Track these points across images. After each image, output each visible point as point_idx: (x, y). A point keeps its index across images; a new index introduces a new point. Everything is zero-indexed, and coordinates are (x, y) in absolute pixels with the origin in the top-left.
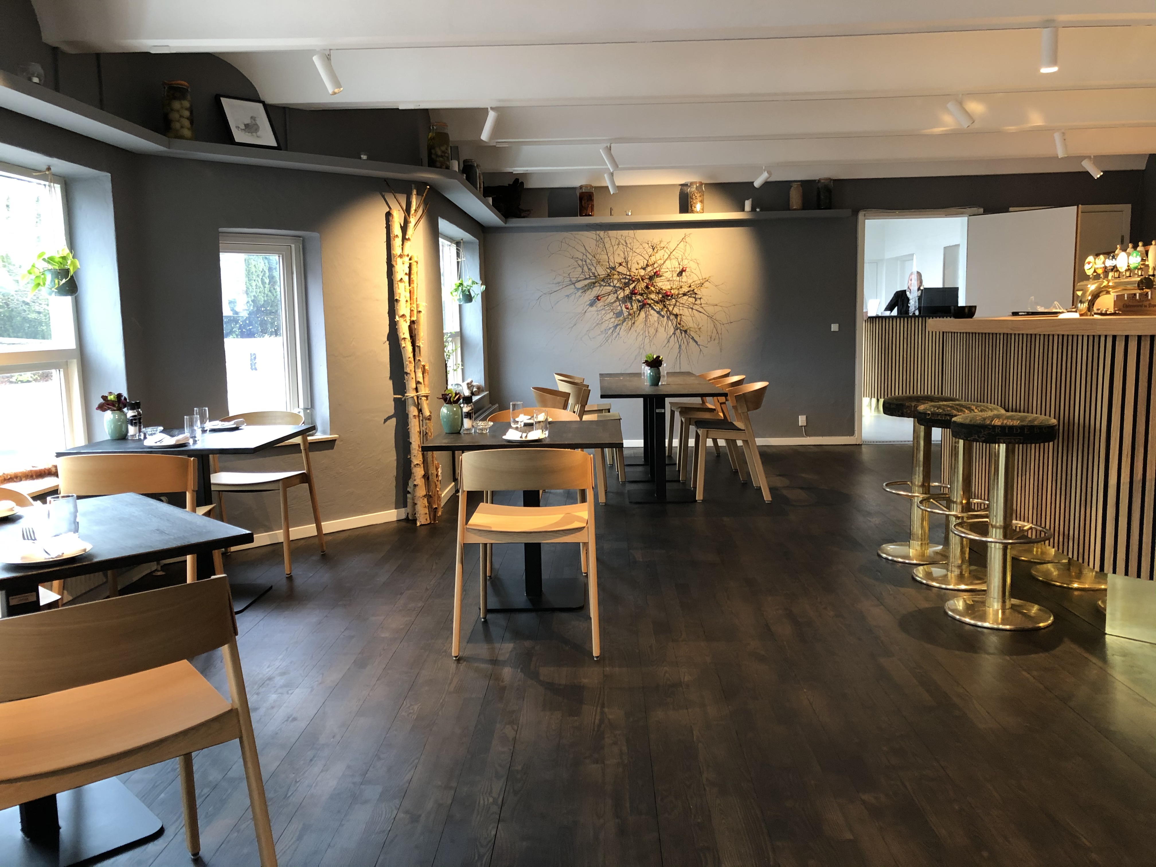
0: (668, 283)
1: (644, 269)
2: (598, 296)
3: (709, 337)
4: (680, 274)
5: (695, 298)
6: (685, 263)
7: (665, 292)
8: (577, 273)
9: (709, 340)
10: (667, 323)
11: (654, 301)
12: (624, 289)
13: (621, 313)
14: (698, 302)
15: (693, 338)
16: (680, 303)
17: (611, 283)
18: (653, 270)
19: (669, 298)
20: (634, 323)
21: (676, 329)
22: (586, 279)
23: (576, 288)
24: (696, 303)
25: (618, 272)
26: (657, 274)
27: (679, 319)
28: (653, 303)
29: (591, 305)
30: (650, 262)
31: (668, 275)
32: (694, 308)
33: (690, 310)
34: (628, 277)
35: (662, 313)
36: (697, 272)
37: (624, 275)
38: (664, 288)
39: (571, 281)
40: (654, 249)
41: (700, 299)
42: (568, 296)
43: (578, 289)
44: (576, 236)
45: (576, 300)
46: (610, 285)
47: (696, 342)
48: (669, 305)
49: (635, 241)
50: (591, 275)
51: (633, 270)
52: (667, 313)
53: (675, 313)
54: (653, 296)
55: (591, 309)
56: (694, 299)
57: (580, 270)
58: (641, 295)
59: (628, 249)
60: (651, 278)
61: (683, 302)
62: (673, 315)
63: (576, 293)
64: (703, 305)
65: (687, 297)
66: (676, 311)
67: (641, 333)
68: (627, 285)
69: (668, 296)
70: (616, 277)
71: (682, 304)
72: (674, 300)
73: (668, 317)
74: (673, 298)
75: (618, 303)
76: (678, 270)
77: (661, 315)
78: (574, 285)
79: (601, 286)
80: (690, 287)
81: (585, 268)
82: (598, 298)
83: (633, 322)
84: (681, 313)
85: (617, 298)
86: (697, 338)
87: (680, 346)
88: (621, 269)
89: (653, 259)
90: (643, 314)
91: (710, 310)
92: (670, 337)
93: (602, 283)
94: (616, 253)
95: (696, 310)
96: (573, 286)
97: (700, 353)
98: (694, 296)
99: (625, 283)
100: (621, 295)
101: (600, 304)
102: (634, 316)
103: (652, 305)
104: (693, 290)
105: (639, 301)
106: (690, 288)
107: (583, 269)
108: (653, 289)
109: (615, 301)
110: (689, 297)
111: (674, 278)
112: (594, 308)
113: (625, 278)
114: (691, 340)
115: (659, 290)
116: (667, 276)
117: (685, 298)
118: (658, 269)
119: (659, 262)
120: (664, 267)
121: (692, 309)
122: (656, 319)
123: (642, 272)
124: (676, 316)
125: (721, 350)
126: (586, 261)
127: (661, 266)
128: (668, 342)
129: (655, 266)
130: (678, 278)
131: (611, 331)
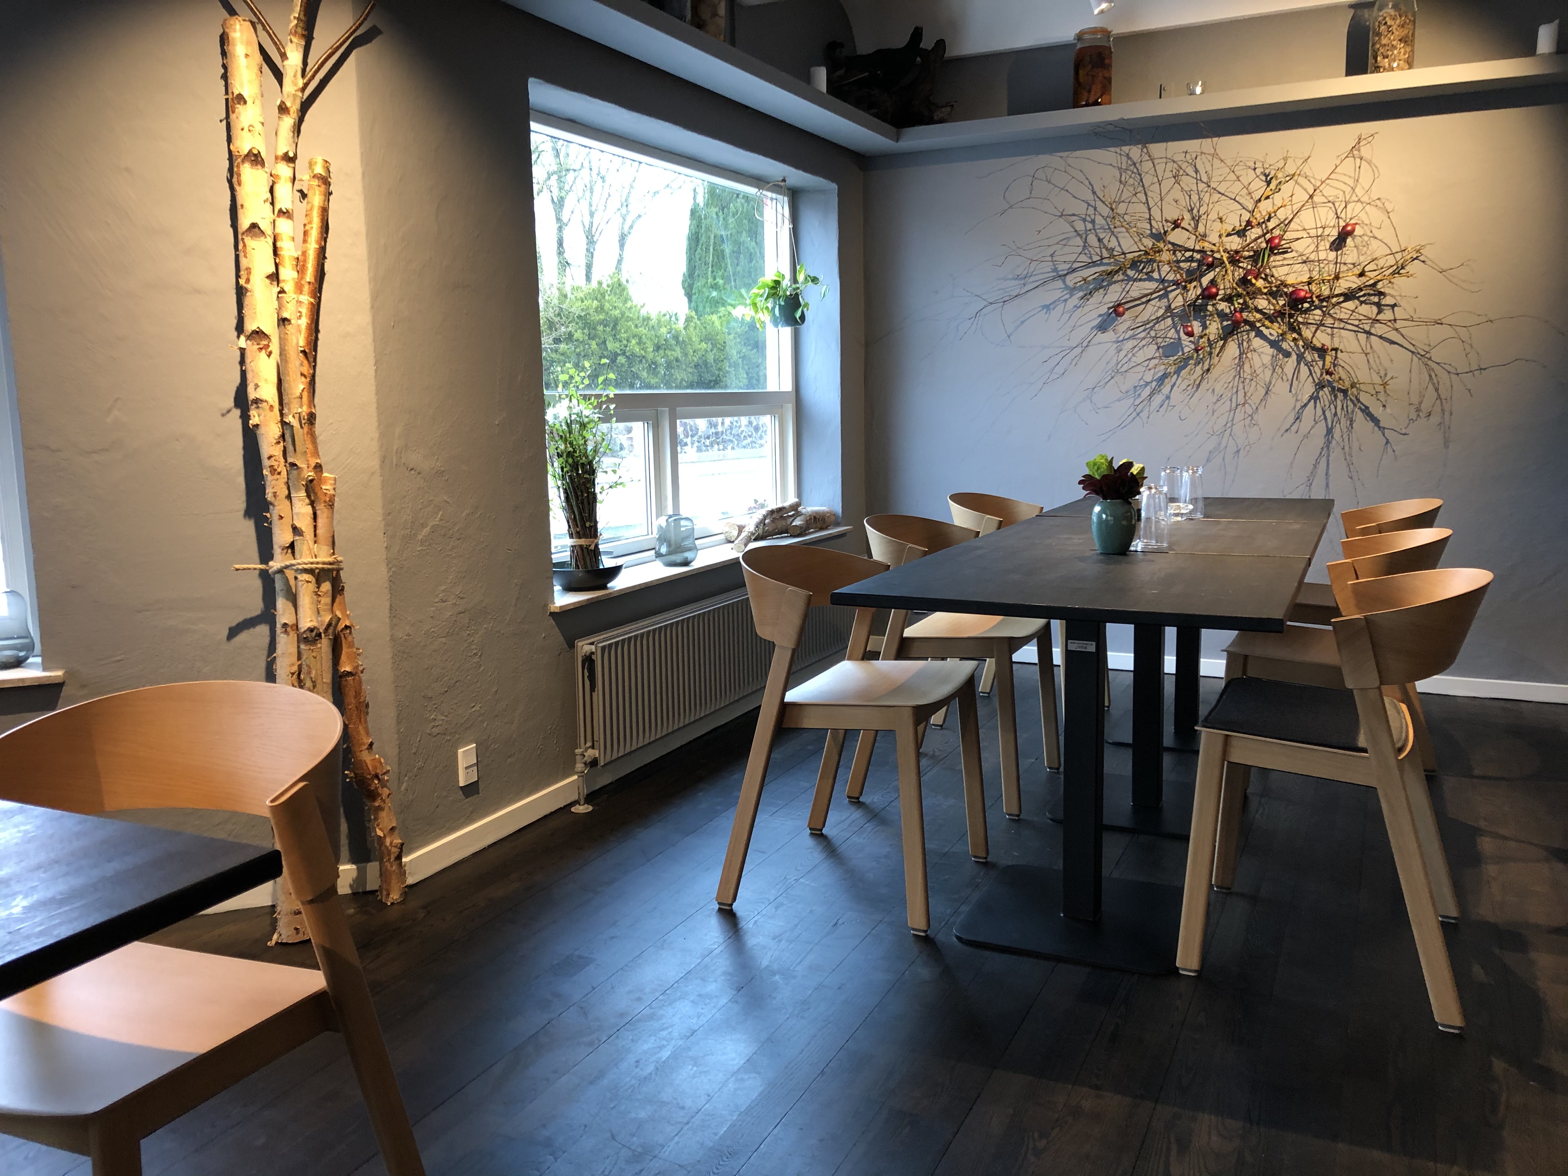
0: (1305, 268)
1: (1241, 233)
2: (1119, 305)
3: (1412, 408)
4: (1339, 243)
5: (1378, 305)
6: (1353, 212)
7: (1291, 289)
8: (1071, 253)
9: (1413, 416)
10: (1297, 370)
11: (1263, 314)
12: (1185, 288)
13: (1176, 345)
14: (1387, 315)
15: (1366, 411)
16: (1334, 319)
17: (1152, 271)
18: (1264, 235)
19: (1306, 305)
20: (1208, 370)
21: (1320, 386)
22: (1094, 264)
23: (1067, 287)
24: (1379, 317)
25: (1173, 244)
26: (1274, 248)
27: (1328, 359)
28: (1259, 321)
29: (1102, 327)
30: (1260, 215)
31: (1303, 246)
32: (1373, 331)
33: (1362, 337)
34: (1197, 256)
35: (1285, 345)
36: (1385, 234)
37: (1189, 250)
38: (1289, 282)
39: (1055, 270)
40: (1269, 183)
41: (1393, 306)
42: (1047, 307)
43: (1072, 290)
44: (1070, 161)
45: (1066, 316)
46: (1150, 279)
47: (1375, 421)
48: (1303, 323)
49: (1216, 162)
50: (1105, 254)
51: (1213, 238)
52: (1297, 346)
53: (1319, 345)
54: (1262, 303)
55: (1101, 337)
56: (1375, 309)
57: (1079, 241)
58: (1229, 299)
59: (1202, 186)
60: (1257, 256)
61: (1343, 316)
62: (1314, 348)
63: (1066, 300)
64: (1399, 324)
65: (1356, 302)
66: (1322, 339)
67: (1226, 398)
68: (1193, 276)
69: (1303, 300)
70: (1166, 256)
71: (1341, 320)
72: (1318, 312)
73: (1300, 357)
74: (1316, 308)
75: (1169, 321)
76: (1335, 233)
77: (1280, 350)
78: (1064, 282)
79: (1130, 279)
80: (1362, 274)
81: (1092, 240)
82: (1117, 310)
83: (1206, 367)
84: (1336, 346)
85: (1168, 308)
86: (1376, 410)
87: (1330, 431)
88: (1177, 237)
89: (1265, 207)
90: (1232, 348)
91: (1418, 335)
92: (1305, 405)
93: (1131, 273)
94: (1169, 199)
95: (1381, 337)
96: (1059, 284)
97: (1385, 449)
98: (1376, 299)
99: (1189, 272)
100: (1178, 302)
101: (1124, 323)
102: (1210, 354)
103: (1258, 325)
104: (1375, 284)
105: (1222, 315)
106: (1363, 279)
107: (1085, 242)
108: (1260, 283)
109: (1163, 318)
110: (1362, 303)
111: (1322, 255)
112: (1109, 335)
113: (1191, 259)
114: (1359, 416)
115: (1277, 287)
116: (1301, 250)
117: (1350, 305)
118: (1277, 232)
119: (1282, 214)
120: (1293, 226)
121: (1368, 333)
122: (1267, 359)
123: (1235, 243)
124: (1322, 351)
125: (1446, 443)
126: (1093, 222)
127: (1286, 224)
128: (1298, 418)
129: (1271, 225)
130: (1332, 255)
131: (1148, 391)
